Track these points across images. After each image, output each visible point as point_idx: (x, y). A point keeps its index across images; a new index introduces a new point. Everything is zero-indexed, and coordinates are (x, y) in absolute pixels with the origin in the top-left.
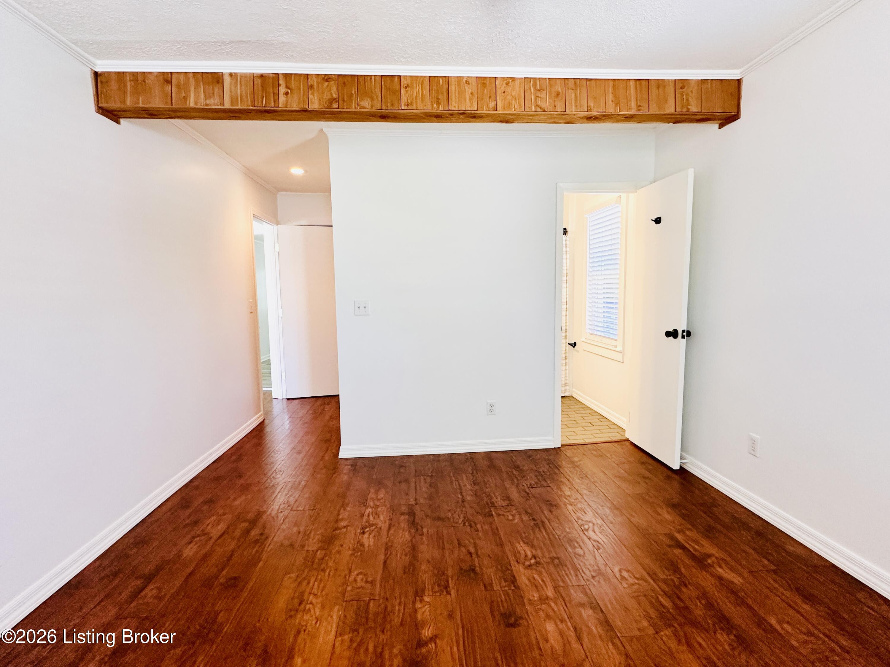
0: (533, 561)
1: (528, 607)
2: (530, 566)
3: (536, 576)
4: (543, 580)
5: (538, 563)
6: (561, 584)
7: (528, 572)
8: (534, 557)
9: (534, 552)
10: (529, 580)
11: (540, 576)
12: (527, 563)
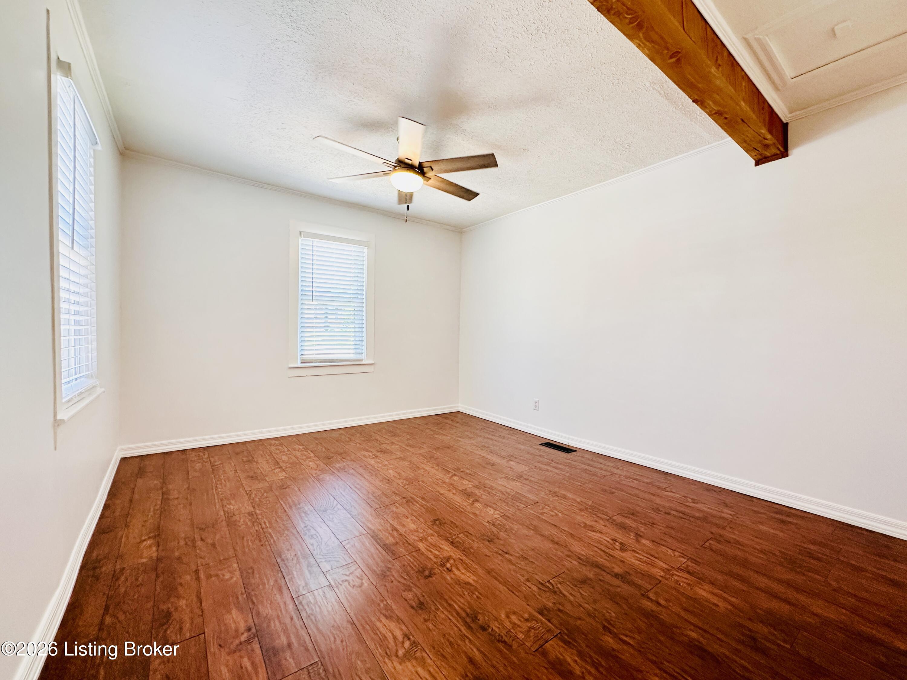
0: (448, 565)
1: (432, 532)
2: (448, 561)
3: (437, 553)
4: (431, 552)
5: (443, 565)
6: (414, 554)
7: (446, 554)
8: (449, 570)
9: (453, 576)
10: (441, 548)
11: (436, 555)
12: (452, 561)
